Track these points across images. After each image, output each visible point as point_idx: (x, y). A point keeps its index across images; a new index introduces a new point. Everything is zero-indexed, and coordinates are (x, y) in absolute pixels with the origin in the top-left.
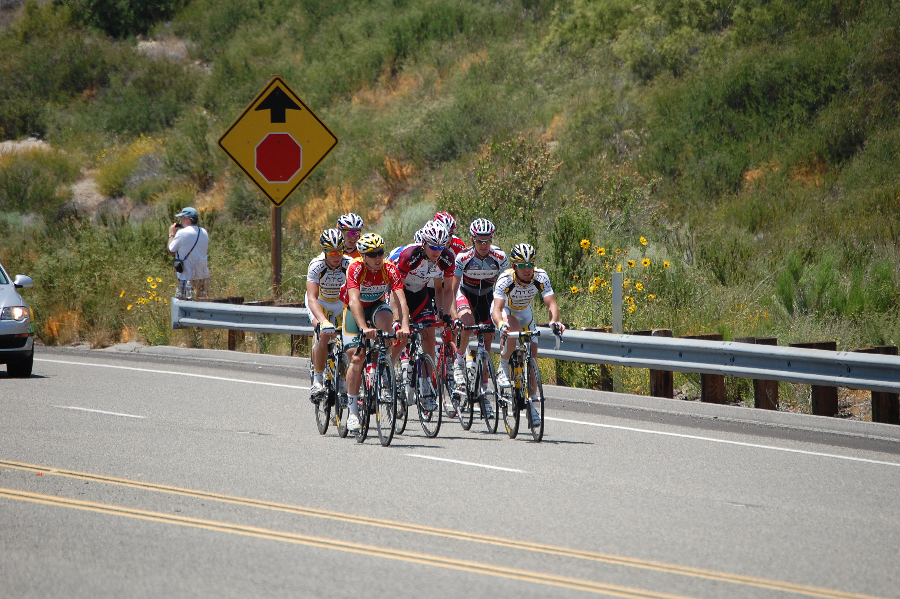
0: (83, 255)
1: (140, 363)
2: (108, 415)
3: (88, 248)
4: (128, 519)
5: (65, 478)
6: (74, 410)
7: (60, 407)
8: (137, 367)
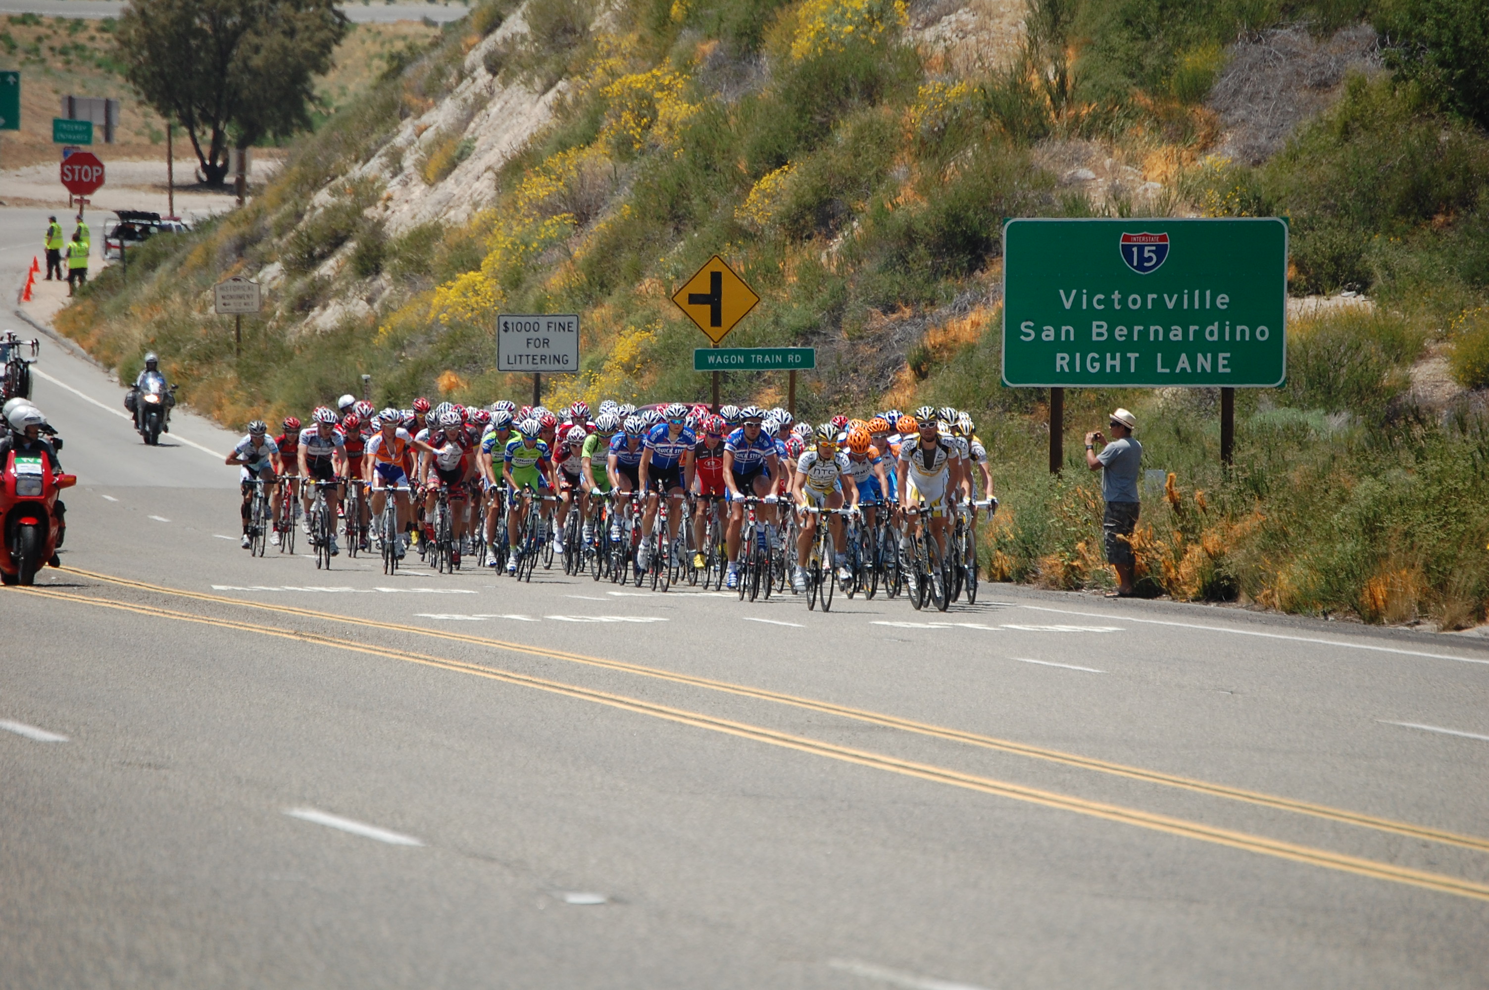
0: (1429, 479)
2: (1468, 738)
3: (1438, 469)
5: (1403, 837)
6: (1413, 729)
7: (1391, 722)
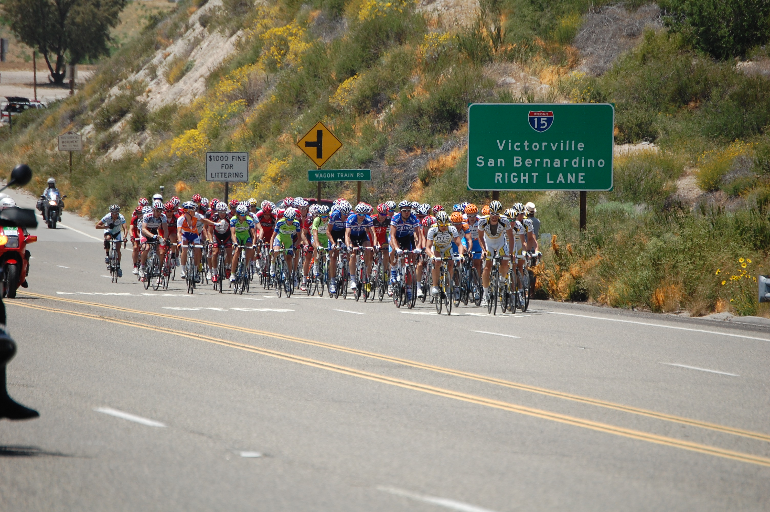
0: (685, 238)
1: (732, 330)
2: (706, 372)
3: (690, 233)
4: (727, 460)
5: (672, 423)
6: (678, 367)
7: (666, 363)
8: (729, 333)
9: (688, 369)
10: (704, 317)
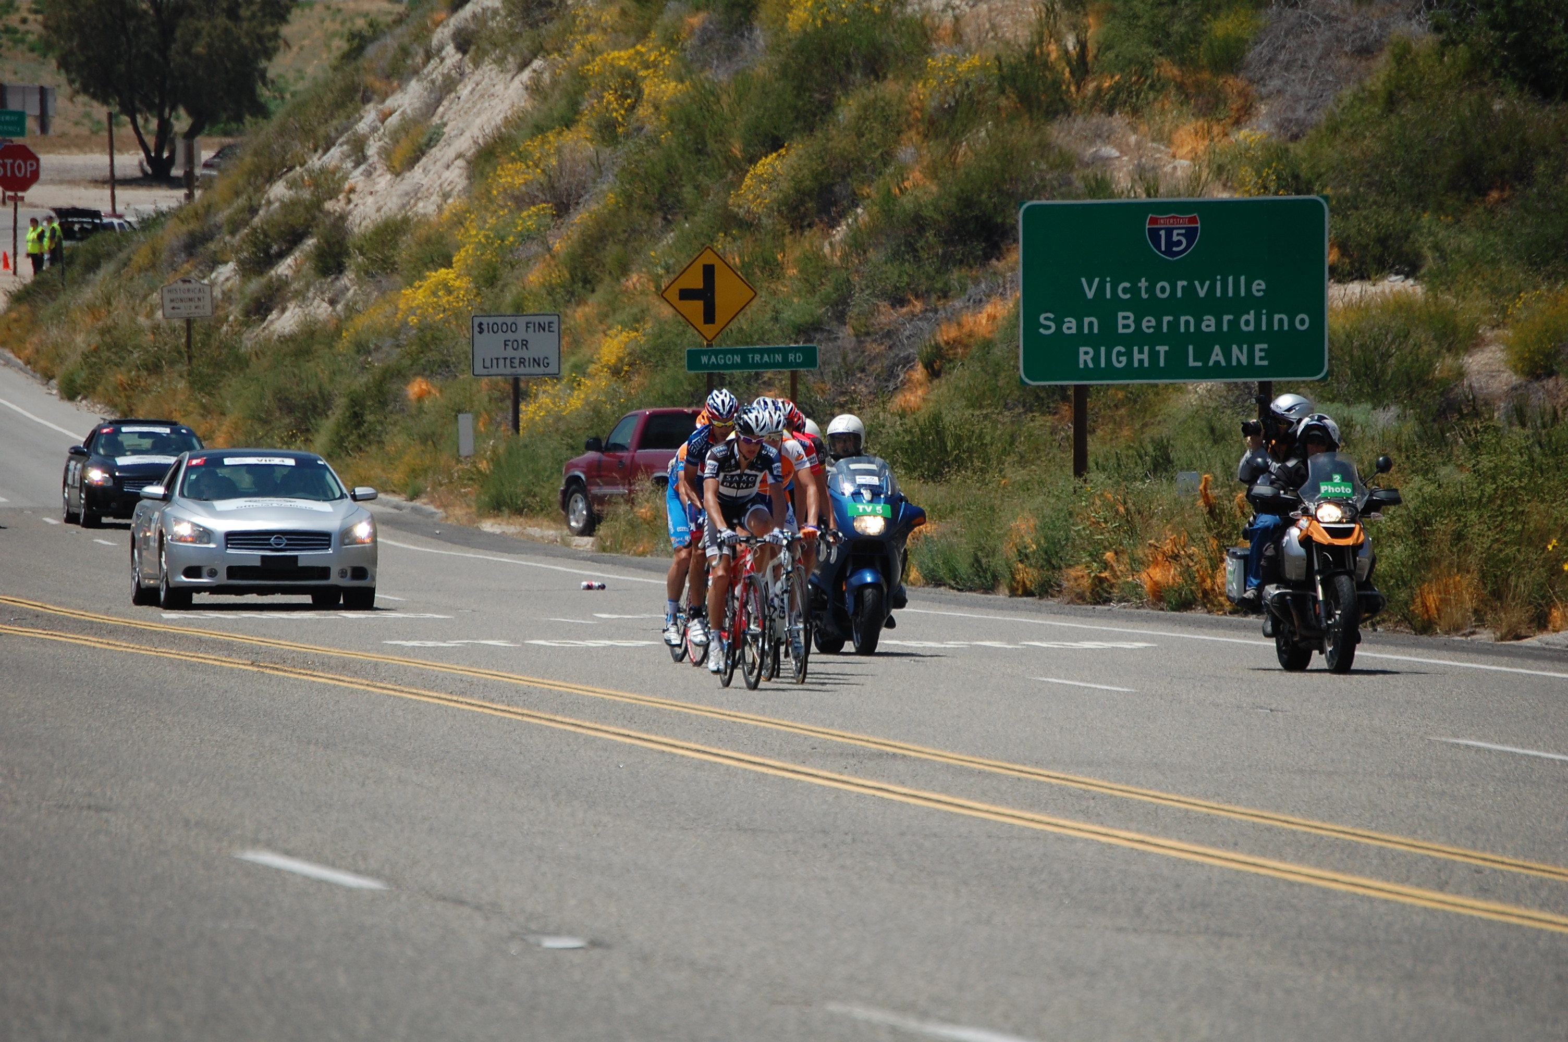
0: (1483, 477)
2: (1528, 755)
3: (1492, 465)
5: (1455, 862)
6: (1467, 746)
7: (1444, 739)
9: (1490, 751)
10: (1525, 642)
